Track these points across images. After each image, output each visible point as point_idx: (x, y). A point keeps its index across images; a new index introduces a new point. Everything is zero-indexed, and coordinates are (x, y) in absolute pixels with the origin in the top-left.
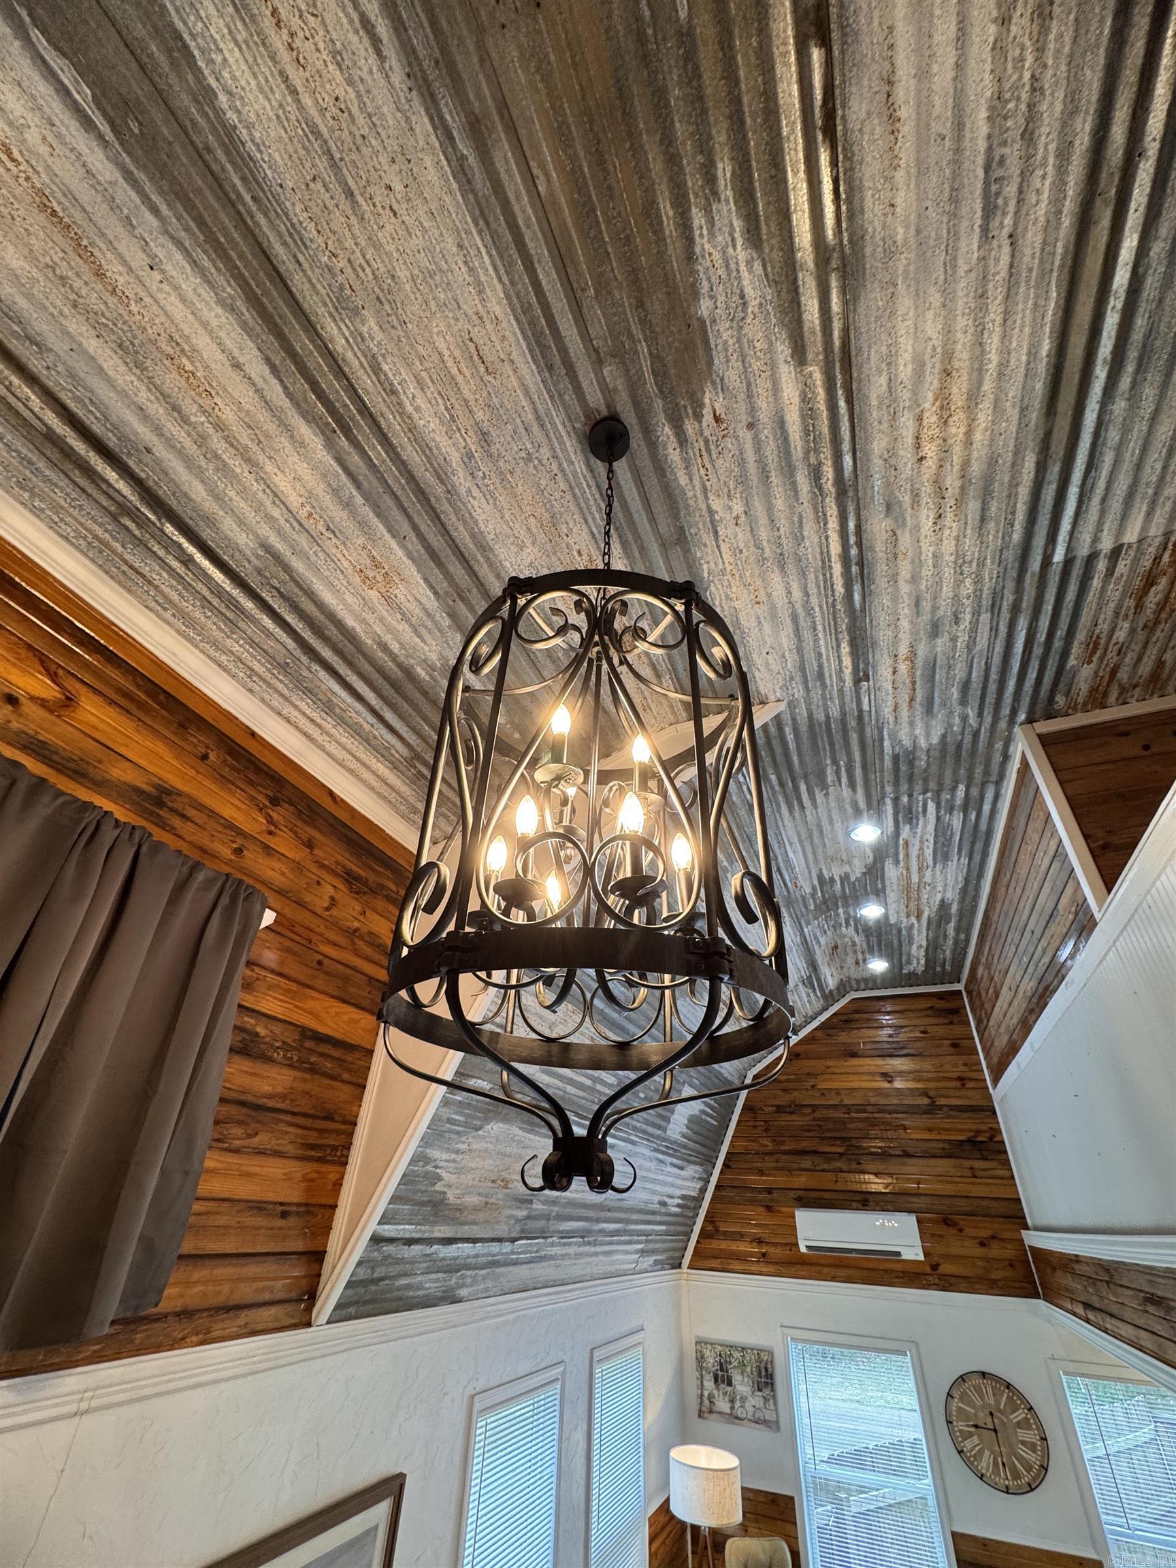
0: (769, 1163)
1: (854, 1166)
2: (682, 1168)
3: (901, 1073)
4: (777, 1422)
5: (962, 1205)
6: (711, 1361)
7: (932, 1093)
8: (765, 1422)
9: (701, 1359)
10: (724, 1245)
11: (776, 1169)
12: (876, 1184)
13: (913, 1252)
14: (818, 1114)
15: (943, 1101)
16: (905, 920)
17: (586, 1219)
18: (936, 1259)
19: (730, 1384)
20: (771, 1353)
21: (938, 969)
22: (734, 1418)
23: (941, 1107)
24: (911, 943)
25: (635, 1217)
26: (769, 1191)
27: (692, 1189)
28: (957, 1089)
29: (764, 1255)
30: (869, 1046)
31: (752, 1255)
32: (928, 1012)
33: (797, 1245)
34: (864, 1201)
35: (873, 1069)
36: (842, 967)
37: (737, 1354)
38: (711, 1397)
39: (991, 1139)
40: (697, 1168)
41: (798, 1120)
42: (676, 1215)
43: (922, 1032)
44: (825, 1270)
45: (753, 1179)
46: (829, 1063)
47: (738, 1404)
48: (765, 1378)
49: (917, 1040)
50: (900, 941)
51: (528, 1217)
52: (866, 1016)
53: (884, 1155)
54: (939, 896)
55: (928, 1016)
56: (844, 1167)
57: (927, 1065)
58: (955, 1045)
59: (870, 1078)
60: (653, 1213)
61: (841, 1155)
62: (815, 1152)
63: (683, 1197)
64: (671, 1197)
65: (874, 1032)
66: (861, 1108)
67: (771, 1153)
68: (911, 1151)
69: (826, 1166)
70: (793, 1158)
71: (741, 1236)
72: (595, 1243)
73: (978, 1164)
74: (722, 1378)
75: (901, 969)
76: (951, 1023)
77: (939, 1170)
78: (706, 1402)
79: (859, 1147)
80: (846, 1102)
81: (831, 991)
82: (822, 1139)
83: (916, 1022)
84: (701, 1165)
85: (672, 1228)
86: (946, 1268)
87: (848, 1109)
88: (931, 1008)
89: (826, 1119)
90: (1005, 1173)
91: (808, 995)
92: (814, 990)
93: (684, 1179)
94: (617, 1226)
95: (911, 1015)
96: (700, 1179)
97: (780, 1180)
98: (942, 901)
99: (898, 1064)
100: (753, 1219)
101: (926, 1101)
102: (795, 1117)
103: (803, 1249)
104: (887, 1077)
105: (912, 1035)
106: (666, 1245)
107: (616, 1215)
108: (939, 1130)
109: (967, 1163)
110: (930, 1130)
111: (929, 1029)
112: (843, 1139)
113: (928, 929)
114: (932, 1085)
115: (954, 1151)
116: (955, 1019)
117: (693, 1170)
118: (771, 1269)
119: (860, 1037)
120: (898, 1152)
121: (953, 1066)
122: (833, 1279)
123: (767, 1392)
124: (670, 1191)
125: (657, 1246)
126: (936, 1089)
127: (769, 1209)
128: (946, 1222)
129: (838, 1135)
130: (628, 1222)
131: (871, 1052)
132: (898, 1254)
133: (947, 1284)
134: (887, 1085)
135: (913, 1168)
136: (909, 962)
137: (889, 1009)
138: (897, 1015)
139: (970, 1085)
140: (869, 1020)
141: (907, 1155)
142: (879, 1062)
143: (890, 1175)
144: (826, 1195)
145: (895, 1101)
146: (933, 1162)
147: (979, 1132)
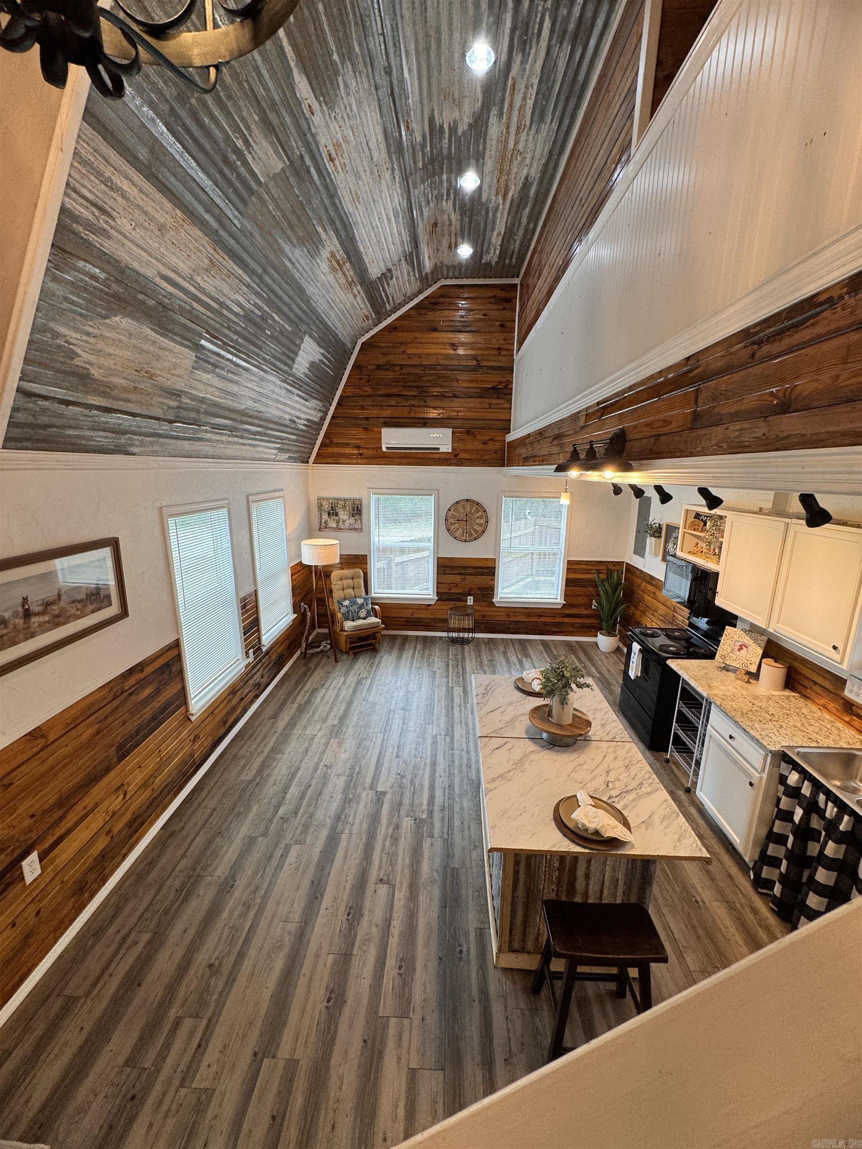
0: (368, 402)
1: (422, 403)
2: (306, 400)
3: (463, 344)
4: (361, 529)
5: (479, 423)
6: (326, 506)
7: (479, 358)
8: (355, 529)
9: (320, 506)
10: (336, 450)
11: (373, 406)
12: (433, 414)
13: (446, 447)
14: (404, 371)
15: (484, 363)
16: (494, 198)
17: (232, 419)
18: (457, 452)
19: (337, 515)
20: (361, 501)
21: (507, 261)
22: (338, 529)
23: (482, 367)
24: (493, 229)
25: (271, 426)
26: (367, 419)
27: (315, 416)
28: (495, 355)
29: (361, 454)
30: (446, 324)
31: (353, 454)
32: (492, 300)
33: (381, 448)
34: (425, 423)
35: (446, 341)
36: (438, 250)
37: (341, 502)
38: (326, 522)
39: (505, 387)
40: (318, 402)
41: (390, 375)
42: (304, 431)
43: (484, 315)
44: (396, 460)
45: (358, 412)
46: (417, 335)
47: (341, 523)
48: (357, 510)
49: (479, 320)
50: (486, 224)
51: (179, 407)
52: (448, 300)
53: (442, 396)
54: (525, 172)
55: (490, 303)
56: (416, 404)
57: (480, 339)
58: (502, 326)
59: (442, 346)
60: (286, 426)
61: (415, 396)
62: (399, 395)
63: (308, 420)
64: (299, 418)
65: (451, 313)
66: (433, 367)
67: (370, 396)
68: (457, 394)
69: (405, 404)
70: (385, 399)
71: (347, 445)
72: (242, 437)
73: (494, 401)
74: (333, 512)
75: (481, 258)
76: (504, 309)
77: (470, 405)
78: (323, 524)
79: (427, 392)
80: (424, 363)
81: (427, 274)
82: (405, 387)
83: (482, 307)
84: (321, 401)
85: (301, 439)
86: (463, 456)
87: (425, 367)
88: (494, 297)
89: (410, 374)
90: (508, 406)
91: (409, 274)
92: (414, 269)
93: (307, 408)
94: (259, 429)
95: (480, 301)
96: (320, 410)
97: (375, 412)
98: (526, 178)
99: (463, 337)
100: (357, 435)
101: (475, 363)
102: (389, 373)
103: (384, 449)
104: (454, 346)
105: (477, 317)
106: (297, 449)
107: (256, 421)
108: (477, 381)
109: (487, 401)
110: (472, 381)
111: (490, 313)
112: (418, 387)
113: (509, 214)
114: (479, 352)
115: (483, 394)
116: (508, 305)
117: (313, 403)
118: (364, 461)
119: (441, 317)
120: (451, 395)
121: (497, 340)
122: (400, 464)
123: (357, 517)
124: (298, 414)
125: (291, 448)
126: (482, 355)
127: (366, 429)
128: (468, 433)
129: (415, 384)
130: (267, 428)
131: (446, 328)
132: (438, 449)
133: (461, 463)
134: (452, 352)
135: (456, 403)
136: (488, 252)
137: (466, 296)
138: (471, 301)
139: (504, 353)
140: (450, 303)
141: (455, 396)
142: (451, 335)
143: (443, 408)
144: (402, 420)
145: (455, 363)
146: (469, 400)
147: (500, 382)
